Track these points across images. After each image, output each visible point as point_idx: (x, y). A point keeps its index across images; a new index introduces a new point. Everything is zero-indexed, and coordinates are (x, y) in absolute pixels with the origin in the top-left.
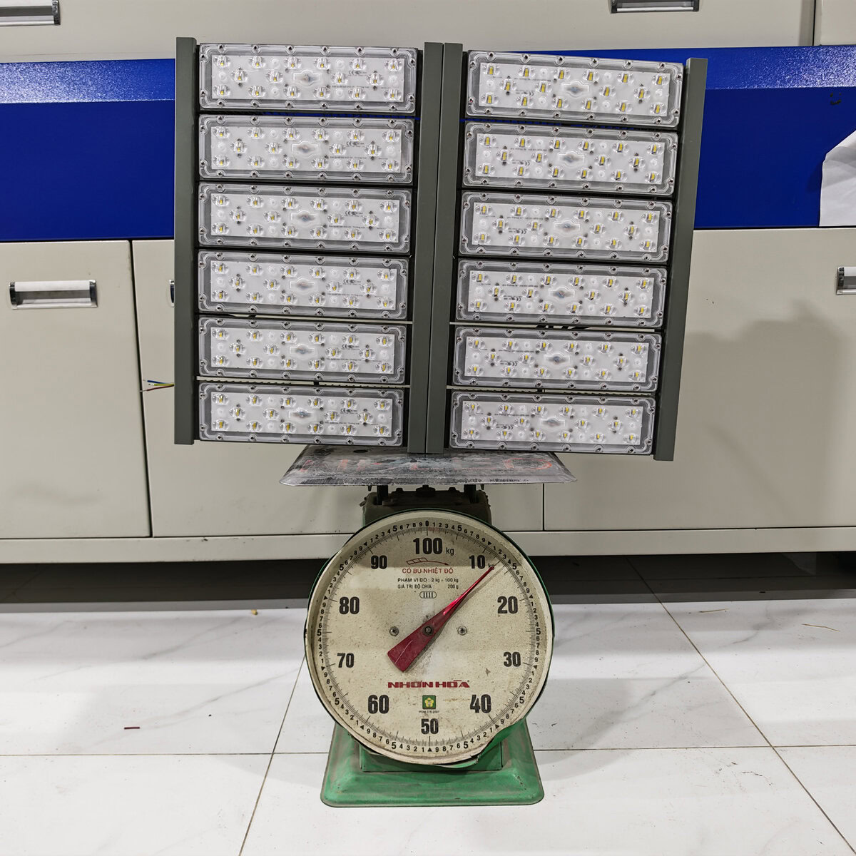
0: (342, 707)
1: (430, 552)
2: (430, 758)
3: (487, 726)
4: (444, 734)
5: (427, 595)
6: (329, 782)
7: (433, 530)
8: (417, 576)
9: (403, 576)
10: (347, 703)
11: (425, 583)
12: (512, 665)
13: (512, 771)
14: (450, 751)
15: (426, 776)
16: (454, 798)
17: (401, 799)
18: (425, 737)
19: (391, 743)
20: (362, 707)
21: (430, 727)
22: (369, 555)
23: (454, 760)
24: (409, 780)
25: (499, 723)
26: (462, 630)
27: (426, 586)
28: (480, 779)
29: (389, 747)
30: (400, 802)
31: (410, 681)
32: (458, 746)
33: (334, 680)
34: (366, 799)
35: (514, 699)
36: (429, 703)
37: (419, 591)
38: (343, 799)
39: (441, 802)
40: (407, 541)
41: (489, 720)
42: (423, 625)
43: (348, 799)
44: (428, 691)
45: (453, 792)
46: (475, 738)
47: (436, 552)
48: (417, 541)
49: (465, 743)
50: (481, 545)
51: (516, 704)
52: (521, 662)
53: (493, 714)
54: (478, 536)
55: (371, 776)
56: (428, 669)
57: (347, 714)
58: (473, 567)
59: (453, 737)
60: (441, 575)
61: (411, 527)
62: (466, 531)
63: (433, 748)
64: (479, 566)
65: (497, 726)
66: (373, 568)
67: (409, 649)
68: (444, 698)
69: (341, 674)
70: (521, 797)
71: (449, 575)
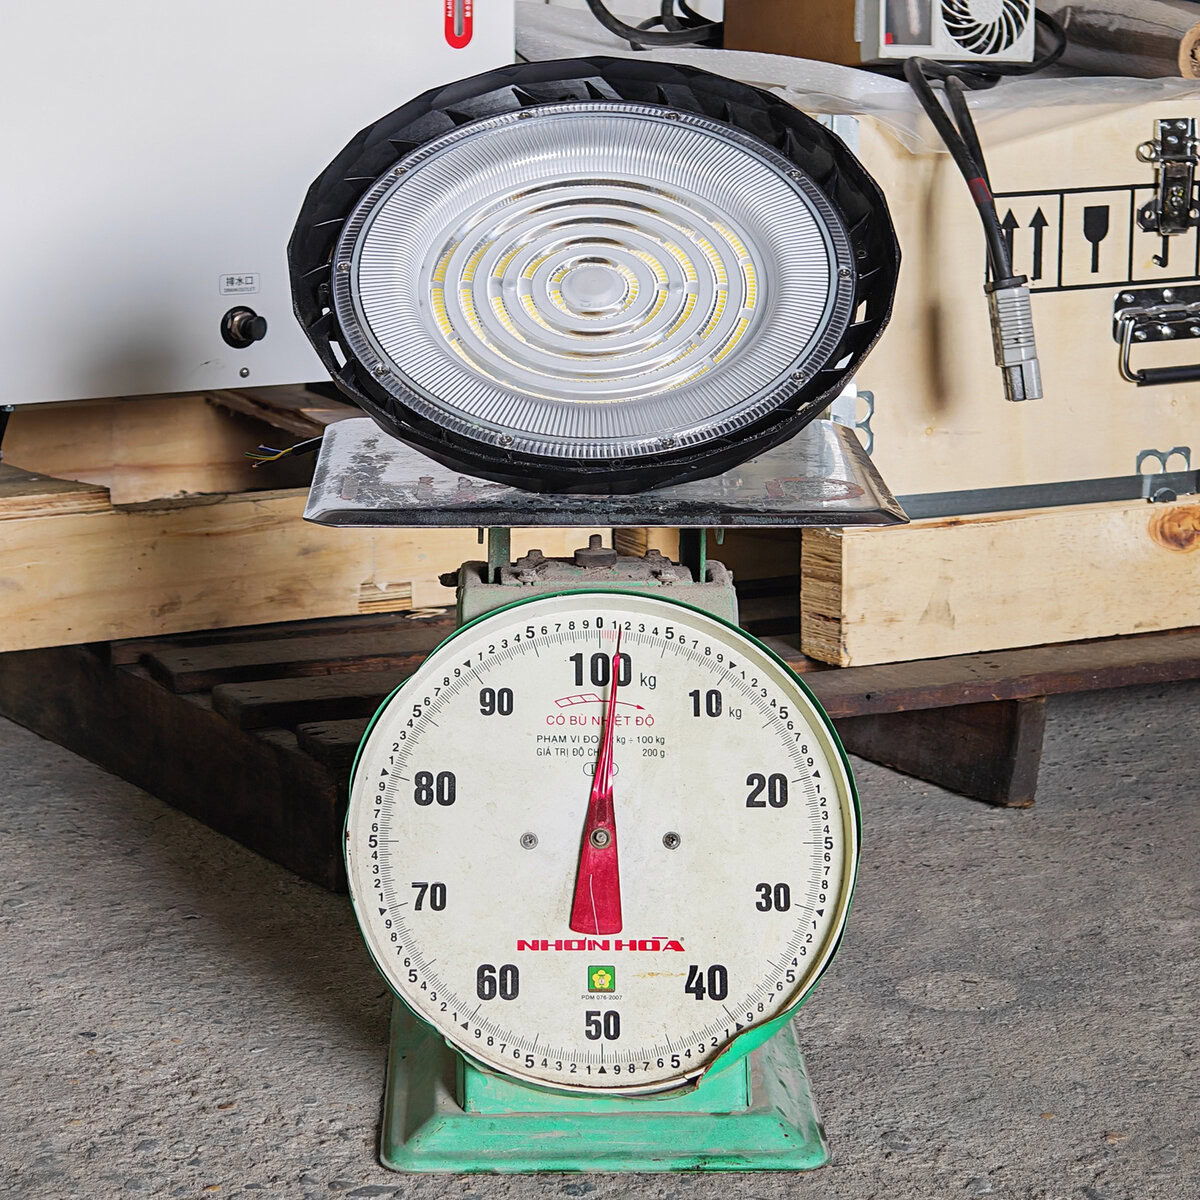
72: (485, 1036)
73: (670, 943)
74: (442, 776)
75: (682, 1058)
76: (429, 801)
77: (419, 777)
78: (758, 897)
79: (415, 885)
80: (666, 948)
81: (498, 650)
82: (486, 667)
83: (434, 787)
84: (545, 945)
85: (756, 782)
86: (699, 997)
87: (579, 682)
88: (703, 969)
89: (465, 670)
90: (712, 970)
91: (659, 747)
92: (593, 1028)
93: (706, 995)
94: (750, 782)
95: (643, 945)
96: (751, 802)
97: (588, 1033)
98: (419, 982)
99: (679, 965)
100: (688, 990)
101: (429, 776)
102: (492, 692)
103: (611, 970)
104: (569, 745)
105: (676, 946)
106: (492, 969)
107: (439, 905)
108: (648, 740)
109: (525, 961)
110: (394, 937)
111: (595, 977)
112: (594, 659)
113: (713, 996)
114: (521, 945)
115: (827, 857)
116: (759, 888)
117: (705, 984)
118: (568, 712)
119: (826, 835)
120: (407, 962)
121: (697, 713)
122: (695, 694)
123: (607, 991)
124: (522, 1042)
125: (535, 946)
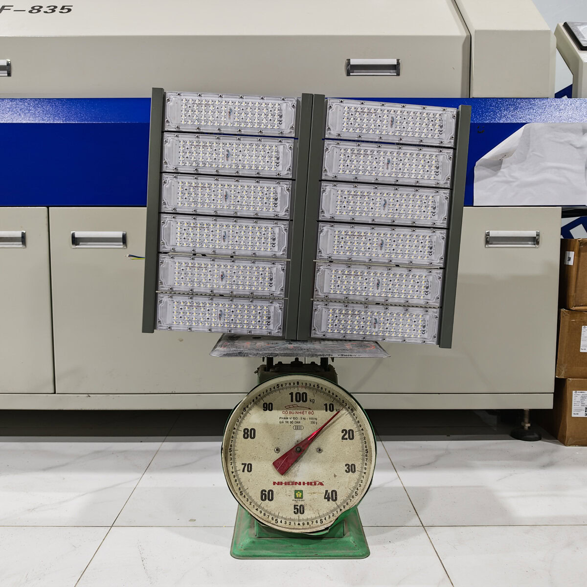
0: (245, 497)
1: (299, 401)
2: (299, 529)
3: (335, 509)
4: (308, 514)
5: (297, 428)
6: (236, 544)
7: (302, 387)
8: (292, 416)
9: (283, 416)
10: (248, 494)
11: (296, 420)
12: (351, 472)
13: (350, 539)
14: (311, 525)
15: (297, 540)
16: (314, 554)
17: (281, 554)
18: (296, 516)
19: (274, 520)
20: (257, 497)
21: (299, 510)
22: (262, 402)
23: (314, 530)
24: (287, 542)
25: (342, 508)
26: (319, 450)
27: (297, 422)
28: (330, 543)
29: (274, 522)
30: (280, 556)
31: (287, 481)
32: (317, 522)
33: (239, 480)
34: (259, 554)
35: (352, 493)
36: (298, 495)
37: (292, 425)
38: (244, 554)
39: (306, 557)
40: (286, 394)
41: (336, 506)
42: (295, 446)
43: (248, 554)
44: (298, 487)
45: (313, 551)
46: (327, 517)
47: (303, 401)
48: (291, 394)
49: (321, 520)
50: (331, 397)
51: (353, 496)
52: (356, 470)
53: (339, 502)
54: (329, 392)
55: (262, 540)
56: (298, 474)
57: (247, 501)
58: (326, 411)
59: (313, 516)
60: (307, 415)
61: (288, 385)
62: (322, 388)
63: (301, 523)
64: (330, 410)
65: (341, 510)
66: (264, 410)
67: (286, 461)
68: (308, 492)
69: (244, 476)
70: (356, 554)
71: (311, 416)
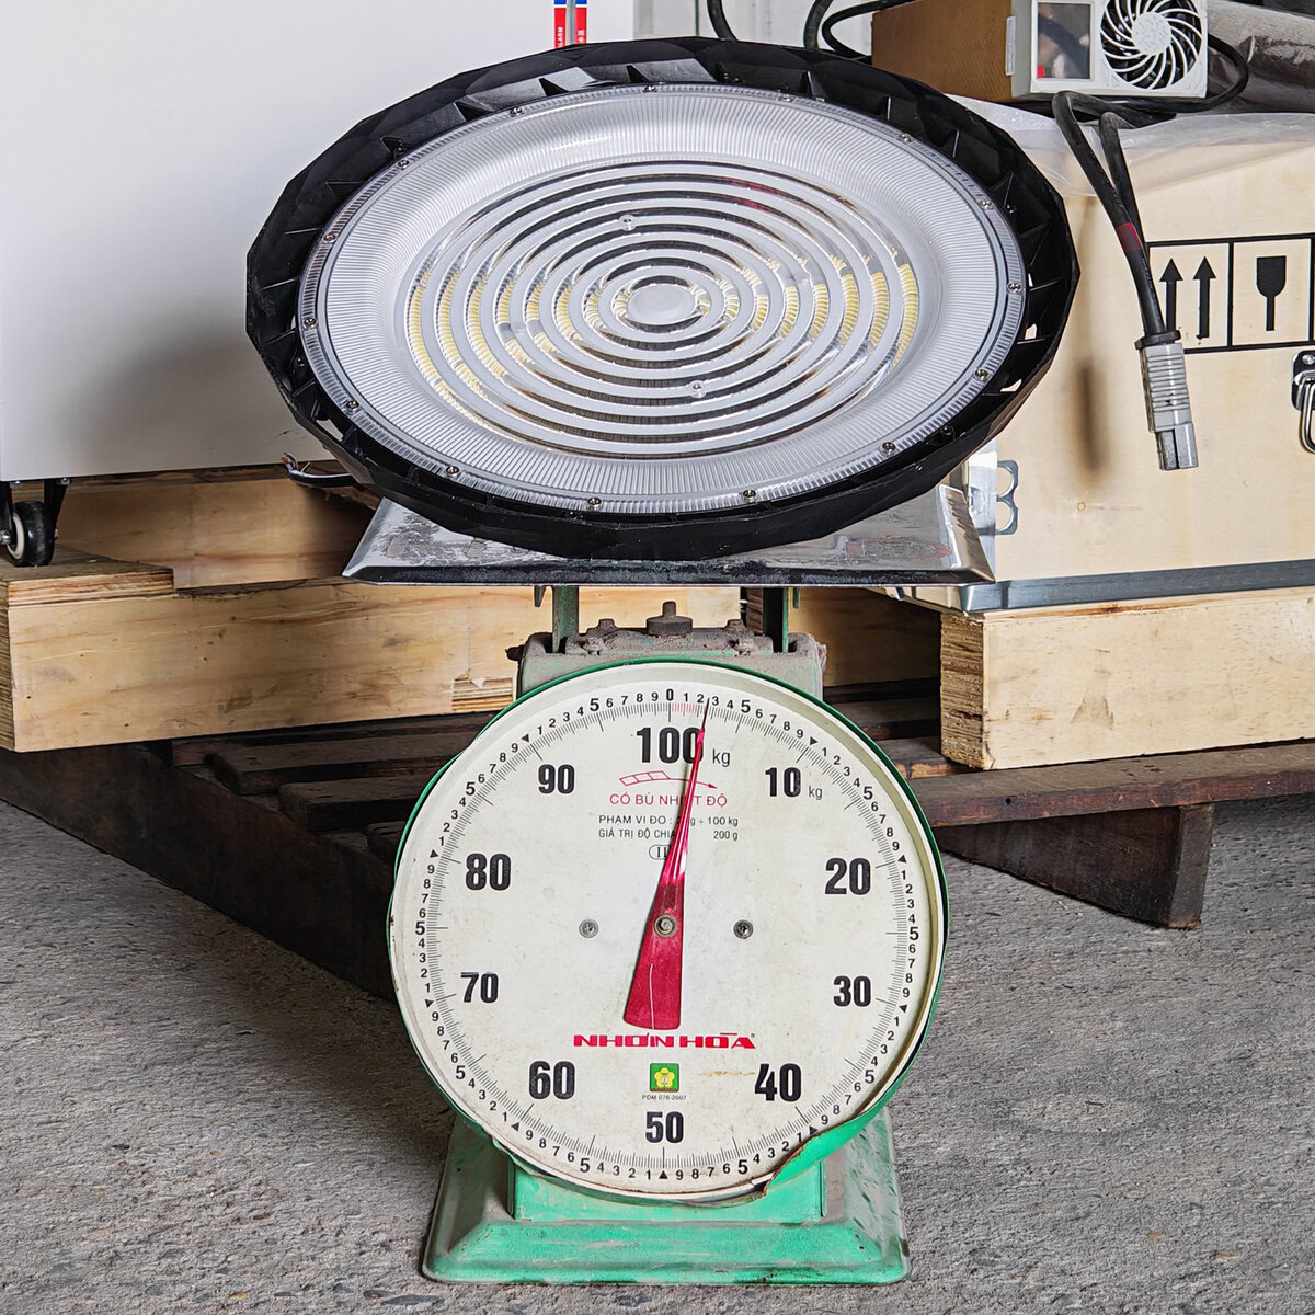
72: (537, 1137)
73: (740, 1039)
74: (495, 858)
75: (750, 1164)
76: (481, 886)
77: (471, 859)
78: (836, 990)
79: (464, 976)
80: (735, 1045)
81: (560, 723)
82: (546, 741)
83: (487, 870)
84: (604, 1041)
85: (836, 867)
86: (770, 1098)
87: (646, 758)
88: (775, 1069)
89: (523, 745)
90: (784, 1070)
91: (733, 830)
92: (654, 1131)
93: (777, 1096)
94: (830, 867)
95: (710, 1042)
96: (831, 889)
97: (649, 1136)
98: (467, 1080)
99: (751, 1064)
100: (758, 1090)
101: (482, 859)
102: (552, 769)
103: (675, 1068)
104: (634, 826)
105: (746, 1043)
106: (546, 1066)
107: (490, 997)
108: (720, 821)
109: (581, 1057)
110: (441, 1031)
111: (658, 1076)
112: (664, 733)
113: (785, 1096)
114: (578, 1041)
115: (912, 949)
116: (837, 981)
117: (777, 1084)
118: (634, 791)
119: (911, 924)
120: (454, 1058)
121: (773, 793)
122: (772, 772)
123: (670, 1090)
124: (576, 1145)
125: (593, 1042)
